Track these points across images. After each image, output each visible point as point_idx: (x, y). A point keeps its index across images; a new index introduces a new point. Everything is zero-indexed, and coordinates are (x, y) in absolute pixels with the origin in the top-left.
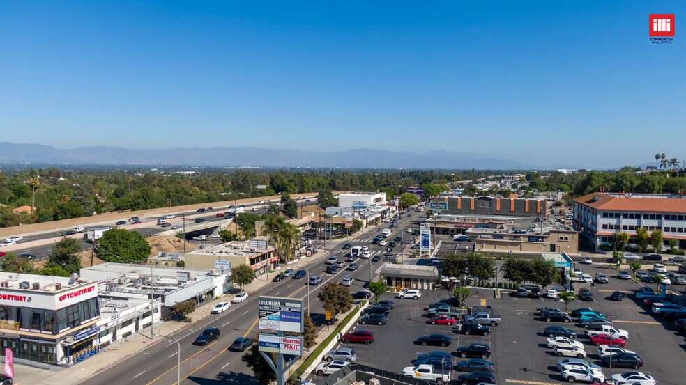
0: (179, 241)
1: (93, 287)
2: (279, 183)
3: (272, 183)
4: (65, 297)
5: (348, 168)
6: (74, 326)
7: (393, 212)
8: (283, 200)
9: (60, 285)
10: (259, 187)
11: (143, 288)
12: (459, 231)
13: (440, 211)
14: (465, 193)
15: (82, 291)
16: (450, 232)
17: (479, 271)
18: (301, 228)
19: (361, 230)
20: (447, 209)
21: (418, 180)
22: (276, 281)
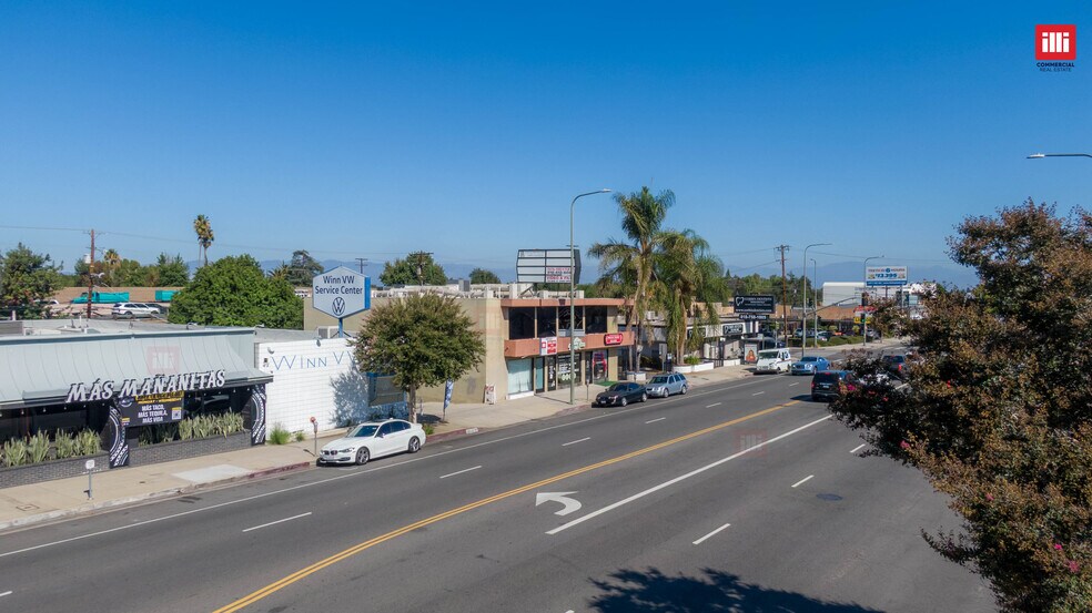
22: (608, 405)
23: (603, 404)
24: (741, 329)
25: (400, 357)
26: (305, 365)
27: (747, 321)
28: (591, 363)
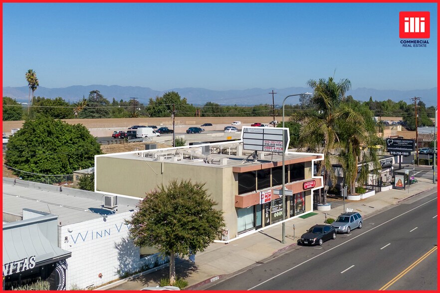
22: (310, 244)
23: (305, 242)
24: (391, 162)
25: (163, 238)
26: (95, 237)
27: (395, 156)
28: (294, 203)
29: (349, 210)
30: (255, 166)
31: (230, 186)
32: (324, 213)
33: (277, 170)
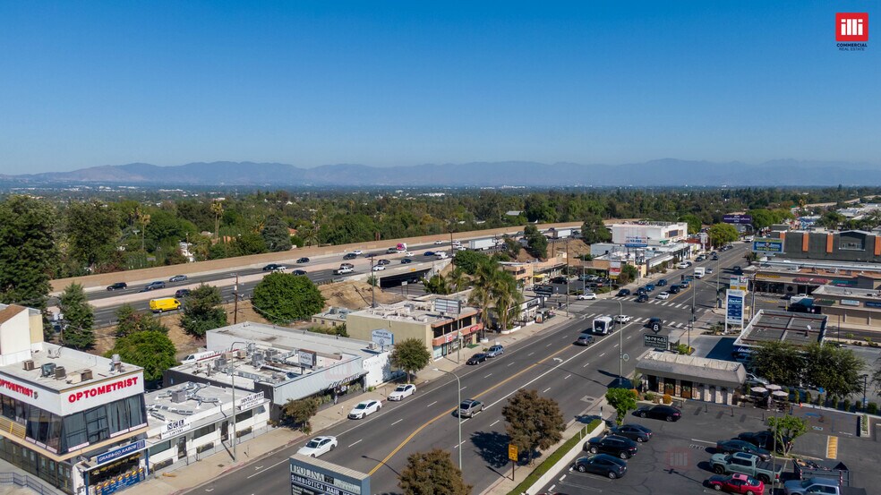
0: (370, 290)
1: (135, 379)
2: (536, 208)
3: (526, 208)
4: (79, 395)
5: (646, 186)
6: (99, 441)
7: (695, 252)
8: (527, 232)
9: (90, 372)
10: (510, 213)
11: (263, 369)
12: (801, 290)
13: (771, 254)
14: (820, 223)
15: (114, 385)
16: (786, 290)
17: (828, 378)
18: (543, 275)
19: (636, 280)
20: (782, 252)
21: (748, 203)
22: (472, 364)
23: (470, 363)
26: (376, 364)
28: (465, 339)
29: (498, 344)
30: (442, 322)
31: (429, 334)
32: (484, 344)
33: (455, 323)
